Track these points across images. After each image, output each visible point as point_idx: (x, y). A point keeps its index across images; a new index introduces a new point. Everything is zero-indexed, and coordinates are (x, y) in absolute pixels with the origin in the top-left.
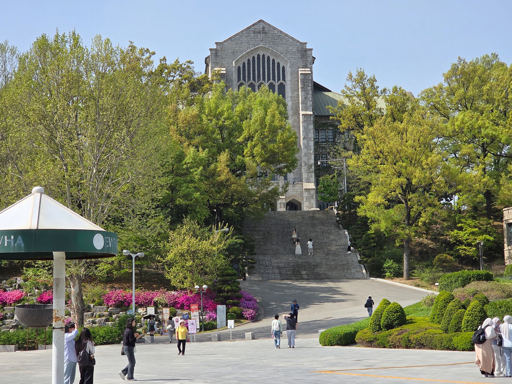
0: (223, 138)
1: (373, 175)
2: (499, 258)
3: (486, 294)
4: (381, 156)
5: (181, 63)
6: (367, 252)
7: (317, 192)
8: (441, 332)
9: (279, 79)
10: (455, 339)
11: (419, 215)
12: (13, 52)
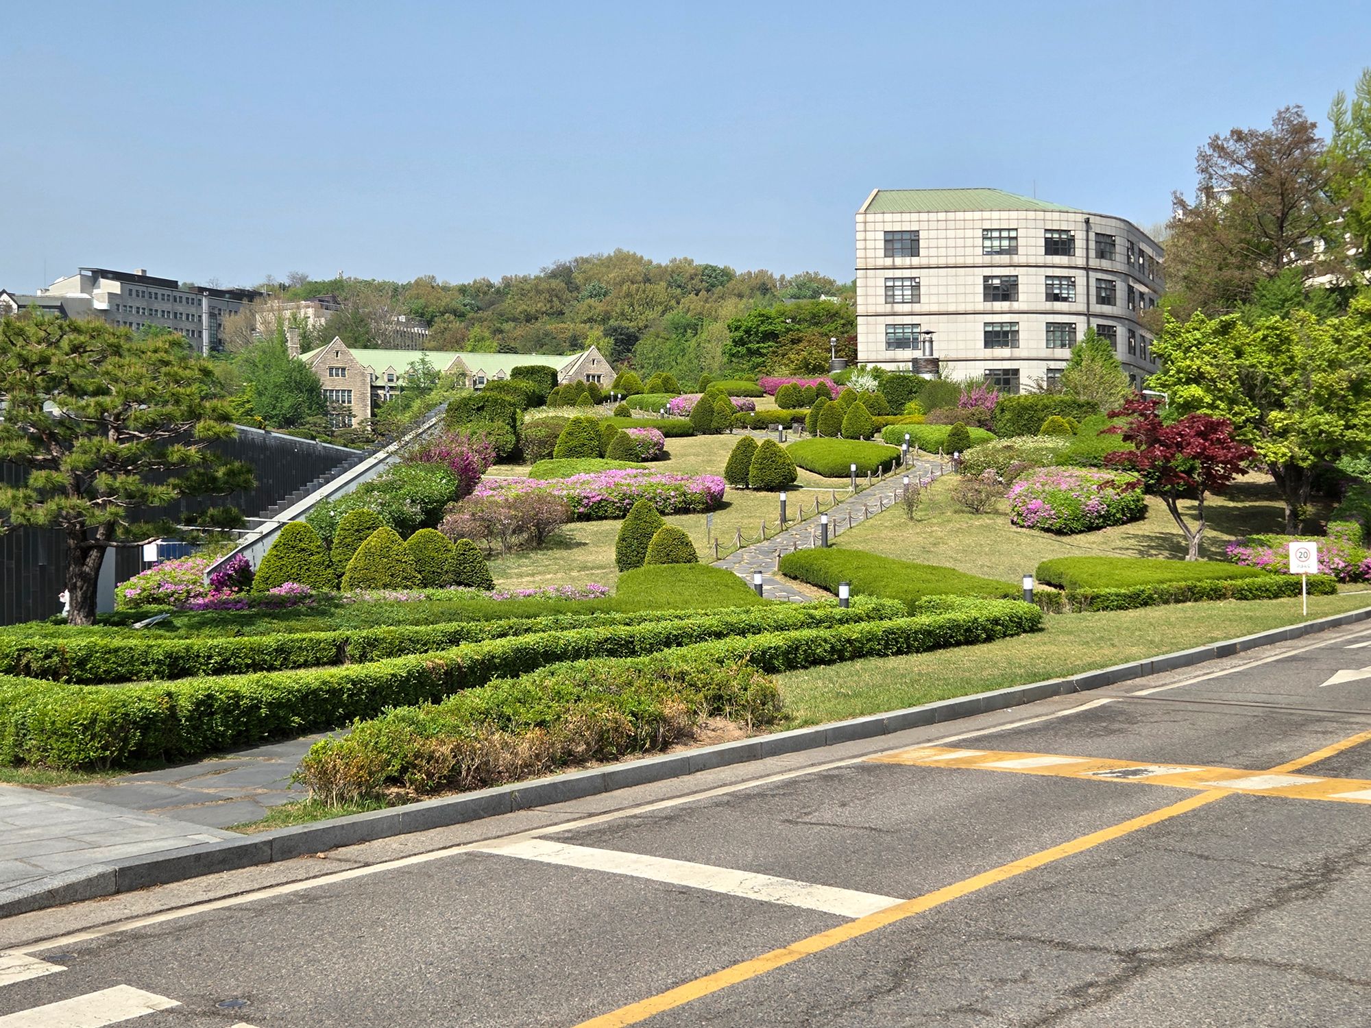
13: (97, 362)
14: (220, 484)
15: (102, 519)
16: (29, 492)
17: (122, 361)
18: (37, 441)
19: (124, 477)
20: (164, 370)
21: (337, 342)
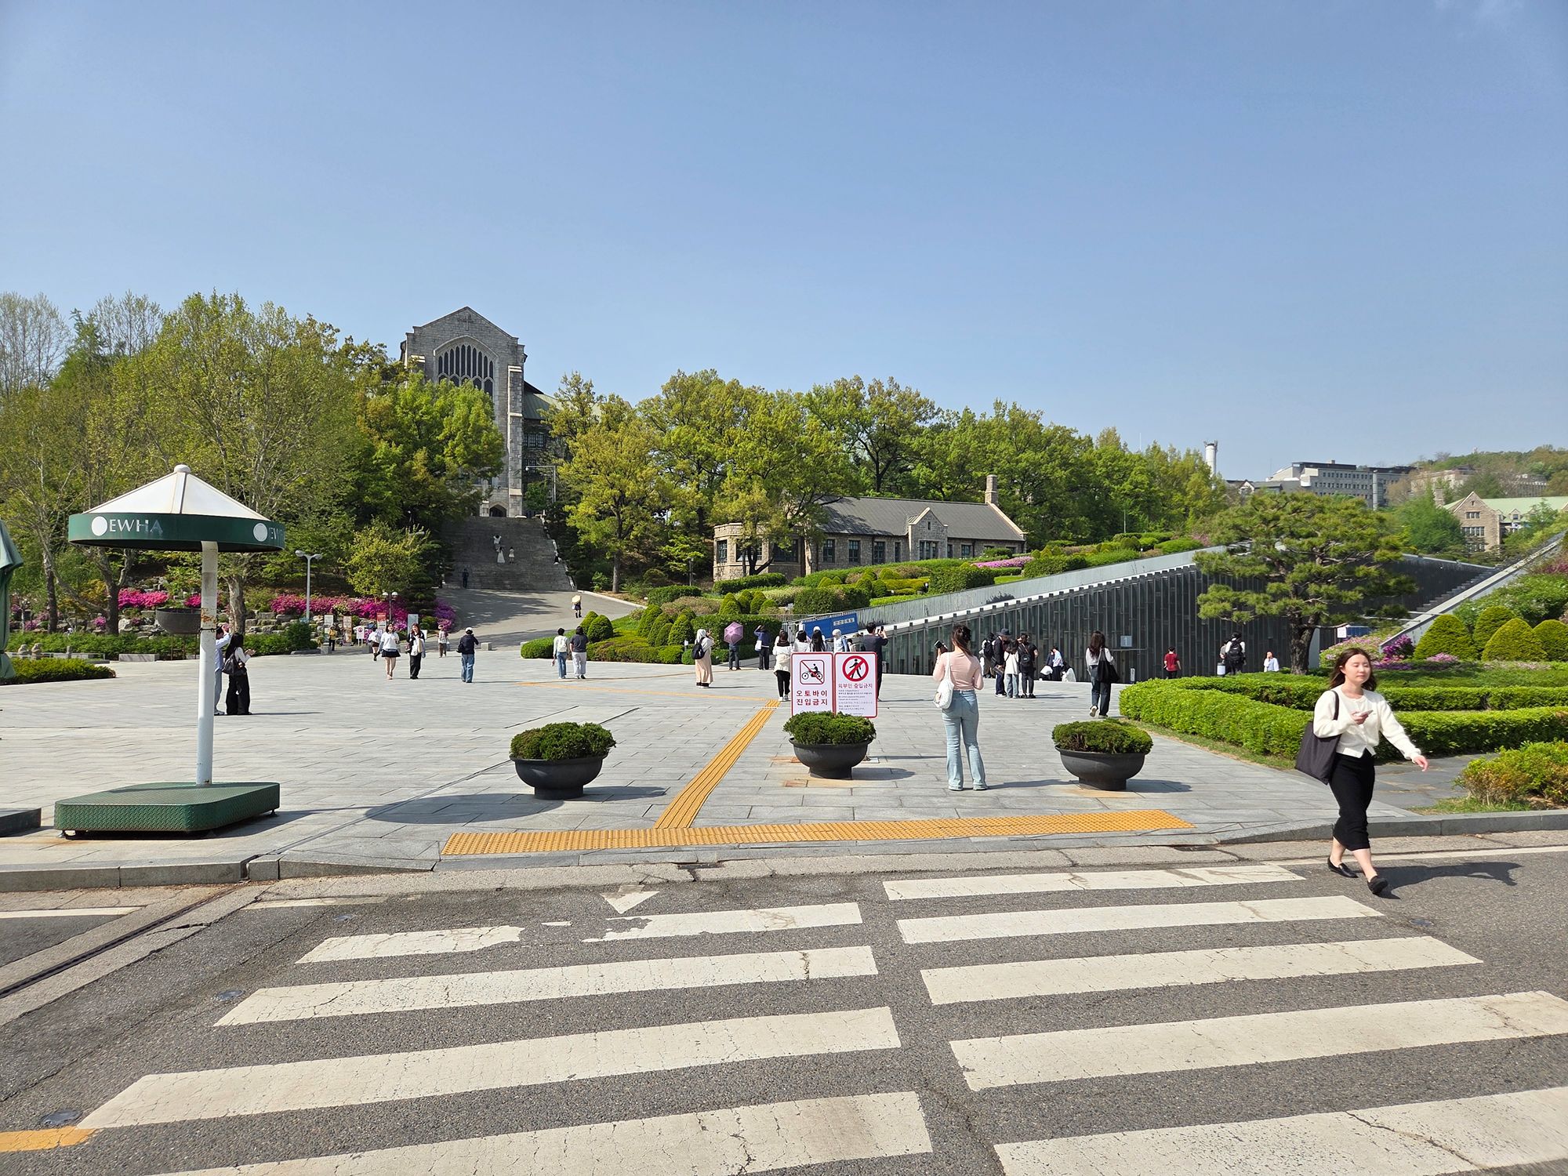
0: (420, 436)
1: (585, 485)
2: (708, 574)
3: (693, 609)
4: (594, 465)
5: (371, 345)
6: (575, 564)
7: (524, 500)
8: (647, 645)
9: (486, 376)
10: (661, 653)
11: (632, 528)
12: (155, 309)
13: (1309, 518)
14: (1391, 590)
15: (1312, 611)
16: (1267, 595)
17: (1325, 516)
18: (1271, 565)
19: (1326, 586)
20: (1352, 520)
21: (1473, 495)
